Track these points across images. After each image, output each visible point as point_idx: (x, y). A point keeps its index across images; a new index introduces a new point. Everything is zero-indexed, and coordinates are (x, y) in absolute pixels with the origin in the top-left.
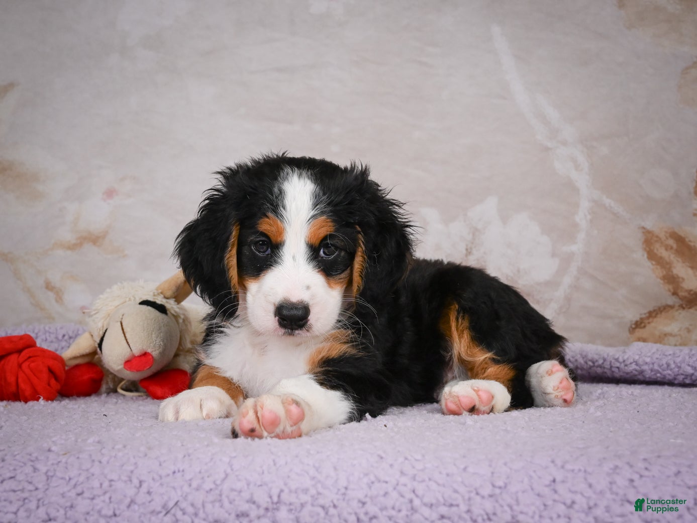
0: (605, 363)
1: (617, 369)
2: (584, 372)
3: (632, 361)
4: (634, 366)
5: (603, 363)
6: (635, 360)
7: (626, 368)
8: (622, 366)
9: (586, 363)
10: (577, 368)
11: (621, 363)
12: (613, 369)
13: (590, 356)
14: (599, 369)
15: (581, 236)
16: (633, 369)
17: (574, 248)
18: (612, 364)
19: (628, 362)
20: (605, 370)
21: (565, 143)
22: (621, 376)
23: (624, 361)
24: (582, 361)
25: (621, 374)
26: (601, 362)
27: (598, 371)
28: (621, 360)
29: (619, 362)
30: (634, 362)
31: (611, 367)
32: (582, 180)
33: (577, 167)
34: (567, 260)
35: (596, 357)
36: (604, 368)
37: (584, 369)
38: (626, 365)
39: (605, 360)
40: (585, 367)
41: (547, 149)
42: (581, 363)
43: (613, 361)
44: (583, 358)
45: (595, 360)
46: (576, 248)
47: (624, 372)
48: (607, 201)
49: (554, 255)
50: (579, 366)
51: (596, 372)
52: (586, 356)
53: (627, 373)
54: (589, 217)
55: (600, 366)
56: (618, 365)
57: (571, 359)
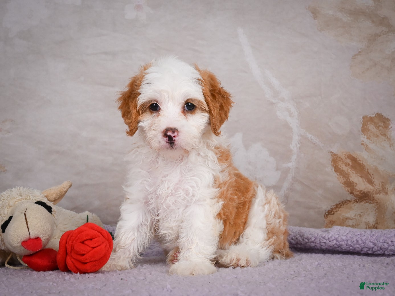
0: (316, 240)
1: (324, 244)
2: (302, 246)
3: (334, 239)
4: (335, 242)
5: (314, 240)
6: (336, 238)
7: (330, 243)
8: (328, 241)
9: (303, 240)
10: (297, 243)
11: (326, 240)
12: (322, 244)
13: (306, 236)
14: (312, 244)
15: (294, 157)
16: (334, 244)
17: (290, 165)
18: (321, 240)
19: (331, 239)
20: (316, 244)
21: (283, 100)
22: (326, 248)
23: (329, 239)
24: (300, 239)
25: (327, 247)
26: (313, 239)
27: (311, 245)
28: (327, 238)
29: (325, 239)
30: (335, 239)
31: (320, 242)
32: (294, 123)
33: (291, 115)
34: (286, 172)
35: (310, 236)
36: (315, 243)
37: (302, 244)
38: (330, 241)
39: (316, 238)
40: (303, 243)
41: (272, 104)
42: (300, 240)
43: (321, 238)
44: (301, 237)
45: (309, 238)
46: (291, 165)
47: (328, 246)
48: (309, 136)
49: (277, 169)
50: (298, 242)
51: (310, 245)
52: (303, 236)
53: (331, 246)
54: (298, 145)
55: (312, 242)
56: (325, 241)
57: (293, 237)
